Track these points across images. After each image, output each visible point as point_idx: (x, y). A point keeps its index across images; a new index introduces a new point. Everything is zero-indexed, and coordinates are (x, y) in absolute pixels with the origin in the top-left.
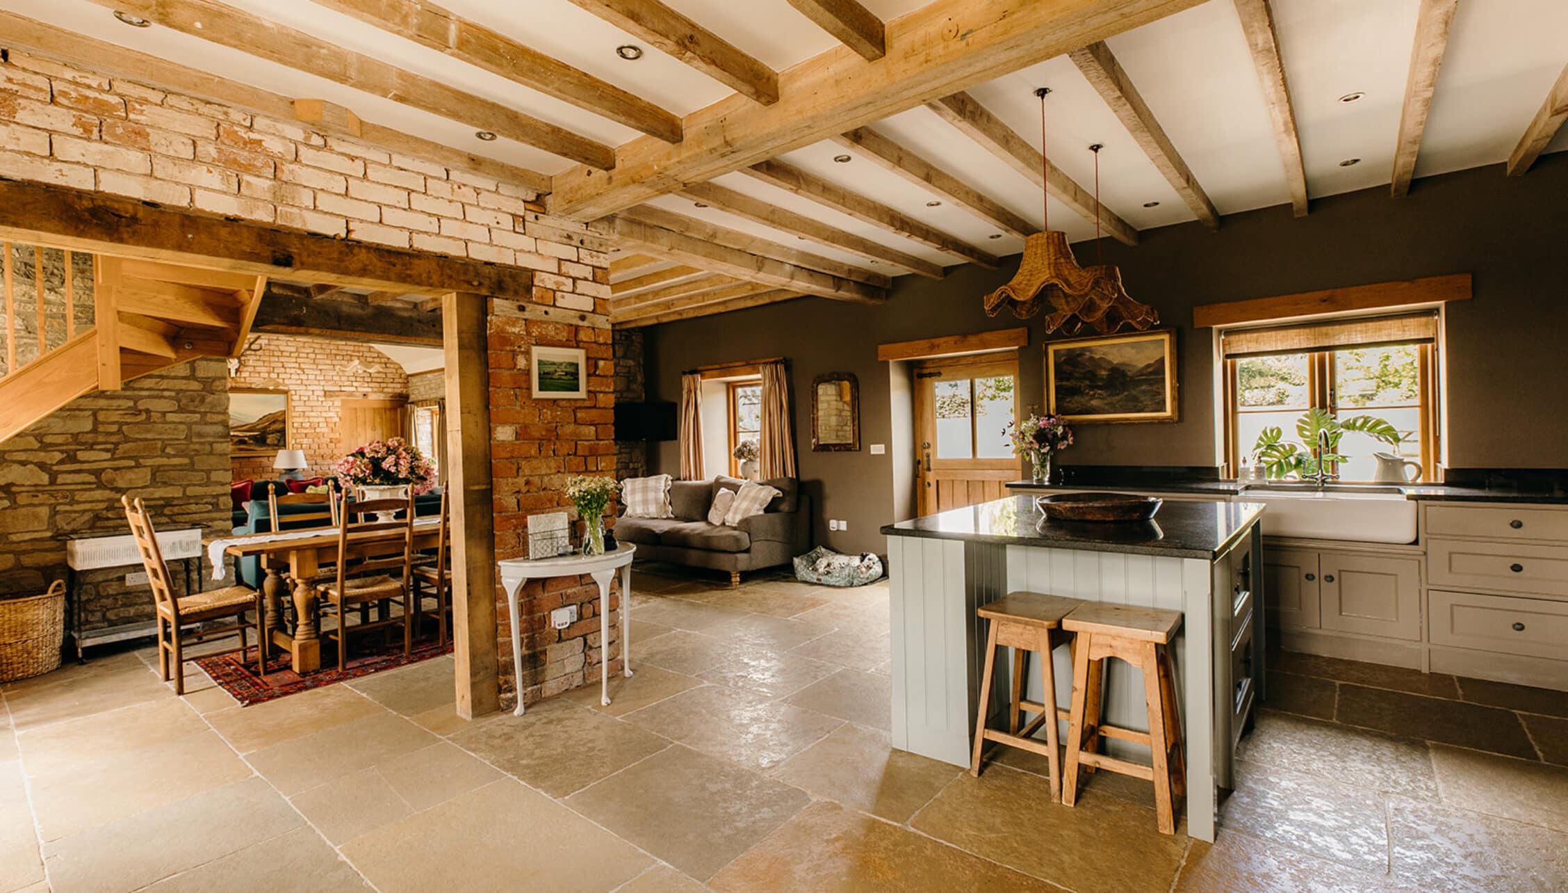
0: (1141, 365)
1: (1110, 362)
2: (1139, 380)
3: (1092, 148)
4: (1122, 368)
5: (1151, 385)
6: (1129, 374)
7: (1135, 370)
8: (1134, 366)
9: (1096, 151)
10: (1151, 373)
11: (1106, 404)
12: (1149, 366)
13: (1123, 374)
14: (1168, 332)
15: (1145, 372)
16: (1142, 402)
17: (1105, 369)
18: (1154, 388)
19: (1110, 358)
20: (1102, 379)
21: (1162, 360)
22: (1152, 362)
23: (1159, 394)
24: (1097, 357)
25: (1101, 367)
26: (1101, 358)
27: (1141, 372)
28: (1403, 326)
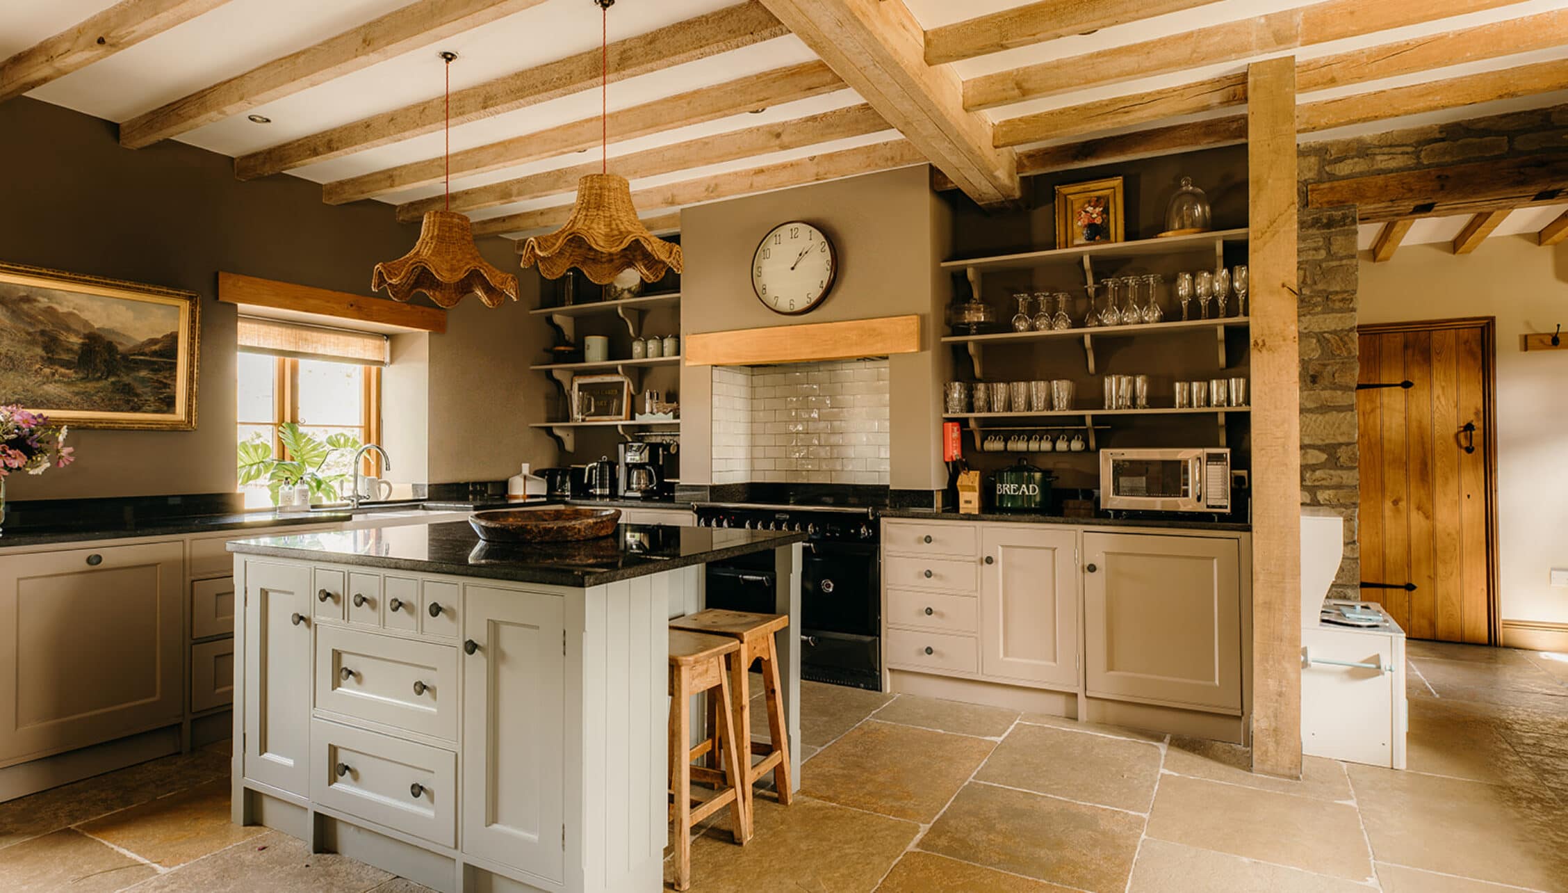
0: (142, 338)
1: (86, 324)
2: (136, 362)
3: (445, 55)
4: (110, 338)
5: (155, 371)
6: (120, 348)
7: (131, 345)
8: (129, 338)
9: (449, 60)
10: (155, 353)
11: (77, 394)
12: (153, 342)
13: (110, 347)
14: (190, 298)
15: (147, 350)
16: (137, 395)
17: (77, 333)
18: (160, 376)
19: (86, 316)
20: (69, 350)
21: (174, 338)
22: (159, 336)
23: (166, 386)
24: (65, 310)
25: (68, 329)
26: (71, 314)
27: (140, 349)
28: (365, 346)
